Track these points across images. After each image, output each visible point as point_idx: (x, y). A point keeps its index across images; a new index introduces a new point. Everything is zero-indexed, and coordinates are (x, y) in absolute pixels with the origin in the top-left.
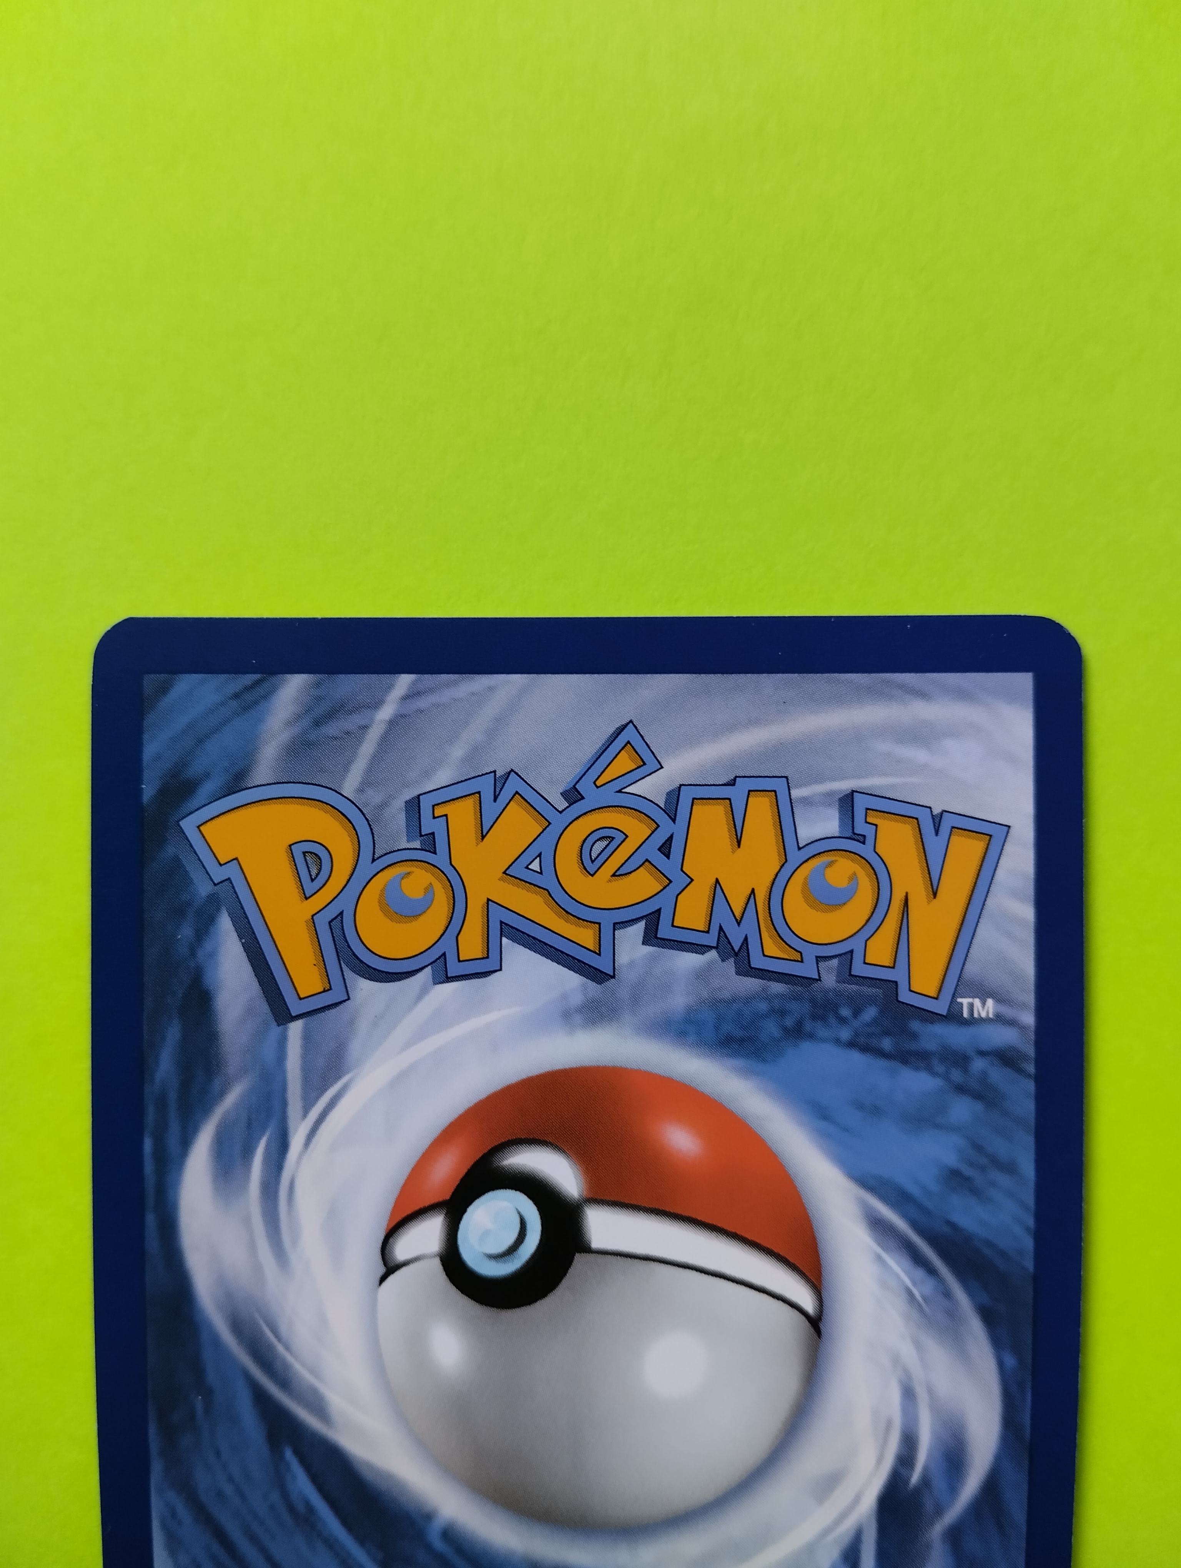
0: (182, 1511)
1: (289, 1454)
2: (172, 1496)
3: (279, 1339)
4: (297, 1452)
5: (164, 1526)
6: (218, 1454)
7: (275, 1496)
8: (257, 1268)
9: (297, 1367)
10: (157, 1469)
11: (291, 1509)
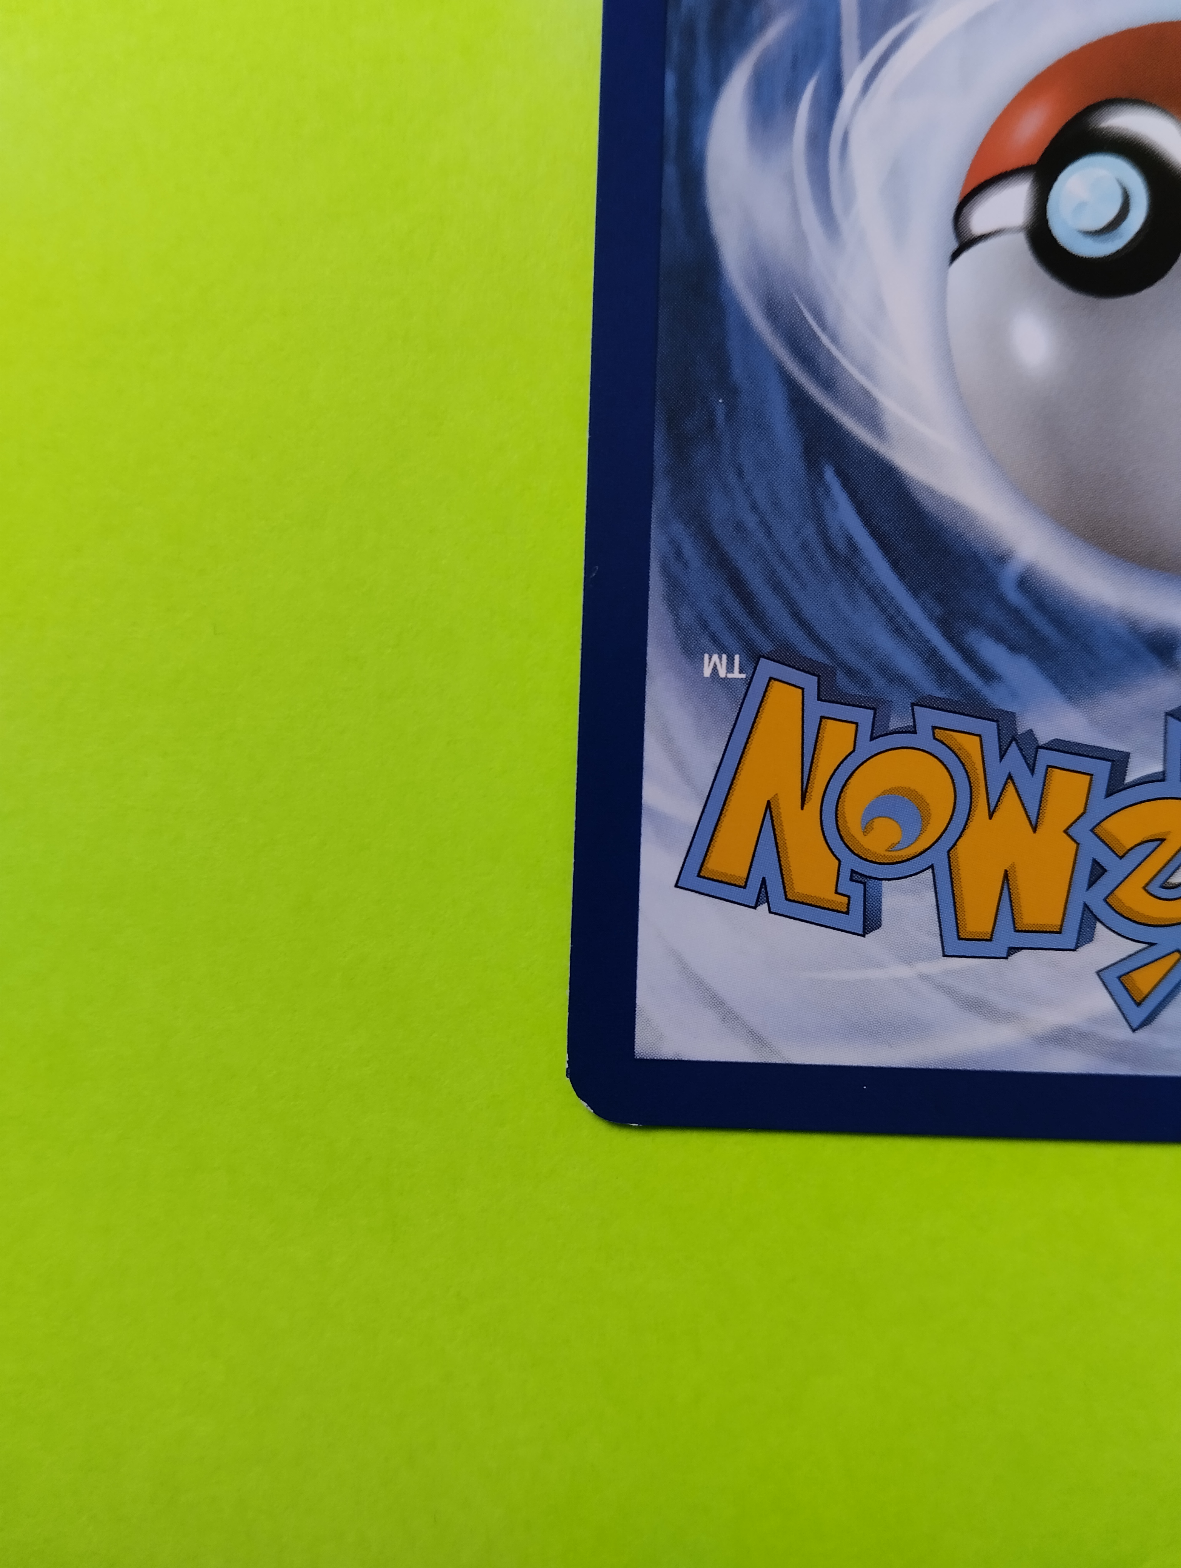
0: (689, 549)
1: (829, 474)
2: (678, 528)
3: (824, 327)
4: (840, 473)
5: (665, 569)
6: (740, 474)
7: (810, 530)
8: (801, 238)
9: (845, 362)
10: (661, 491)
11: (829, 548)
